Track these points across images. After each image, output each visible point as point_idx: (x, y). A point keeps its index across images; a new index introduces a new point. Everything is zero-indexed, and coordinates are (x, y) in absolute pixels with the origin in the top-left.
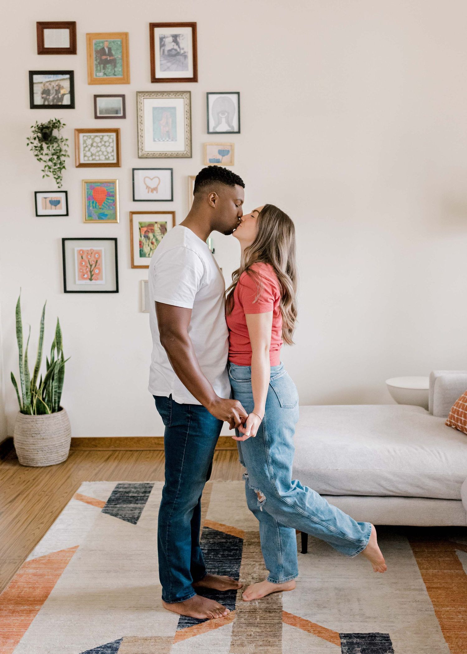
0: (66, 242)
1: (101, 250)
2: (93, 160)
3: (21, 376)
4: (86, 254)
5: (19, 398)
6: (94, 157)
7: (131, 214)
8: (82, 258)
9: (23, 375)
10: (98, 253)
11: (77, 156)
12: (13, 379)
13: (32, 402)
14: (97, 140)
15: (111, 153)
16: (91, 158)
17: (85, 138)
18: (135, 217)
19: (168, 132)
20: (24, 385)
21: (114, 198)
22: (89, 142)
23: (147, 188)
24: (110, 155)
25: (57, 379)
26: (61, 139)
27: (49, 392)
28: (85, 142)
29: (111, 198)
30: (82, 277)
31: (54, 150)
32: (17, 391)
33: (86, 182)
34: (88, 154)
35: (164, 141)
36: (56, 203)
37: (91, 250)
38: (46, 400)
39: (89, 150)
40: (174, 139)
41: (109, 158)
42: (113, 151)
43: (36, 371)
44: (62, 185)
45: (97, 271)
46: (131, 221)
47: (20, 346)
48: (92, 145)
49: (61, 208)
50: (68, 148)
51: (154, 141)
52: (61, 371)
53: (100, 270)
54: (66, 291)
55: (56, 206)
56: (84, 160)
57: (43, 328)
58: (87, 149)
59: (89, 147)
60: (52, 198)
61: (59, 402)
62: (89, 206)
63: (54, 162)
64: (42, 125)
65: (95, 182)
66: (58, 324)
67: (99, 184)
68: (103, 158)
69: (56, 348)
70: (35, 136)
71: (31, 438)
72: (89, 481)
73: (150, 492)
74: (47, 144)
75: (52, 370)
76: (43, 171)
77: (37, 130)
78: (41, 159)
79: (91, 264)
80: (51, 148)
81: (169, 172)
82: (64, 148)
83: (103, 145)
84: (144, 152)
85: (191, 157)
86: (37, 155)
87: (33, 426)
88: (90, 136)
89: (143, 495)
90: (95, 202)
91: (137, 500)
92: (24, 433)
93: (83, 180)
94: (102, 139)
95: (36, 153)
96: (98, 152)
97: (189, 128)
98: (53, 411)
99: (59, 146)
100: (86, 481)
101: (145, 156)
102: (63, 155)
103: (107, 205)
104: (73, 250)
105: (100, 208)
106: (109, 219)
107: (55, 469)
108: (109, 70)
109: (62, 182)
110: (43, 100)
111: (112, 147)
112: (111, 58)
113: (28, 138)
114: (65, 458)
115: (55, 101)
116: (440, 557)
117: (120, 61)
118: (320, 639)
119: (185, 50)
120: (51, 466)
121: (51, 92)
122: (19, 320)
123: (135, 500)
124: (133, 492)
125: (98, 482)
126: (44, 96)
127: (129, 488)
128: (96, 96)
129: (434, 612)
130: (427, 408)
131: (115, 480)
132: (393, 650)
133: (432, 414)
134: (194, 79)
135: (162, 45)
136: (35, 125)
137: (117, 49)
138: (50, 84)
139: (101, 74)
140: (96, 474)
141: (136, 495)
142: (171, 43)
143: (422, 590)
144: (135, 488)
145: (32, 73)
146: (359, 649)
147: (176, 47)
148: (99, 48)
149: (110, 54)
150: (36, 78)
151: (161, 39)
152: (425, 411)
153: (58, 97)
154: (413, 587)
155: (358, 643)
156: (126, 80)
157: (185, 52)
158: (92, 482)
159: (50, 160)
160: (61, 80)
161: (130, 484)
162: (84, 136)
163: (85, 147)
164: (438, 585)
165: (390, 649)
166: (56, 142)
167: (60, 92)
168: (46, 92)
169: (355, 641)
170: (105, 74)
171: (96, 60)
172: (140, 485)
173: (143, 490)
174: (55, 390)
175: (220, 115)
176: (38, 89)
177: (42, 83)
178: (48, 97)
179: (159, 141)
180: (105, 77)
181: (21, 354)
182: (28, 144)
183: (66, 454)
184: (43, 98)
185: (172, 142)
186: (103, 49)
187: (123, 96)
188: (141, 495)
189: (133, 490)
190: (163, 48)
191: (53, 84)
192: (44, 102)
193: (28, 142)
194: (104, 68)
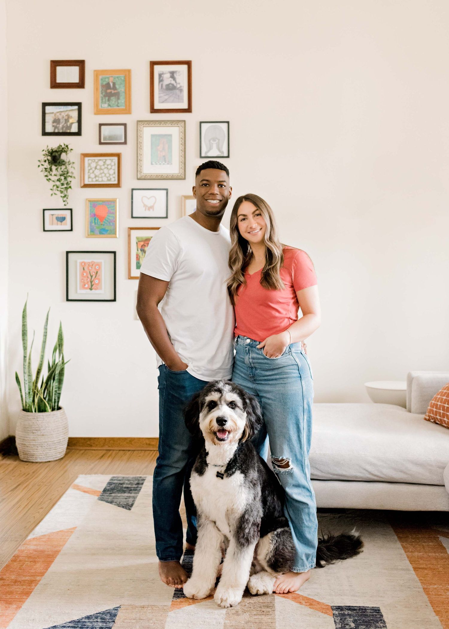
0: (70, 255)
1: (101, 263)
2: (96, 181)
3: (24, 376)
4: (87, 266)
5: (22, 396)
6: (97, 178)
7: (129, 229)
8: (84, 269)
9: (26, 375)
10: (99, 265)
11: (82, 177)
12: (17, 378)
13: (34, 401)
14: (101, 163)
15: (112, 175)
16: (94, 180)
17: (90, 161)
18: (133, 232)
19: (164, 156)
20: (27, 386)
21: (114, 215)
22: (93, 165)
23: (144, 206)
24: (111, 177)
25: (57, 379)
26: (69, 162)
27: (50, 392)
28: (89, 165)
29: (112, 215)
30: (83, 287)
31: (62, 172)
32: (21, 390)
33: (90, 201)
34: (92, 176)
35: (160, 164)
36: (62, 219)
37: (92, 262)
38: (47, 399)
39: (93, 172)
40: (170, 163)
41: (111, 179)
42: (114, 173)
43: (39, 372)
44: (68, 203)
45: (97, 281)
46: (129, 236)
47: (25, 348)
48: (96, 168)
49: (66, 224)
50: (74, 170)
51: (152, 164)
52: (61, 373)
53: (99, 280)
54: (68, 300)
55: (61, 222)
56: (89, 181)
57: (46, 332)
58: (91, 171)
59: (94, 169)
60: (58, 215)
61: (58, 402)
62: (91, 223)
63: (62, 182)
64: (52, 150)
65: (98, 201)
66: (61, 327)
67: (101, 203)
68: (105, 179)
69: (58, 350)
70: (46, 159)
71: (32, 434)
72: (86, 474)
73: (142, 484)
74: (56, 166)
75: (53, 371)
76: (51, 189)
77: (47, 154)
78: (50, 179)
79: (92, 275)
80: (59, 170)
81: (165, 192)
82: (71, 170)
83: (106, 168)
84: (142, 174)
85: (185, 179)
86: (46, 176)
87: (33, 423)
88: (95, 160)
89: (136, 486)
90: (97, 219)
91: (131, 490)
92: (26, 429)
93: (87, 199)
94: (105, 162)
95: (46, 173)
96: (101, 174)
97: (183, 153)
98: (53, 410)
99: (66, 168)
100: (82, 474)
101: (143, 177)
102: (70, 176)
103: (107, 221)
104: (76, 262)
105: (102, 224)
106: (109, 234)
107: (52, 464)
108: (113, 102)
109: (68, 200)
110: (53, 128)
111: (114, 170)
112: (116, 91)
113: (39, 161)
114: (62, 455)
115: (64, 129)
116: (425, 542)
117: (123, 94)
118: (312, 610)
119: (181, 84)
120: (49, 462)
121: (61, 121)
122: (25, 323)
123: (129, 490)
124: (127, 484)
125: (93, 475)
126: (55, 124)
127: (122, 480)
128: (101, 125)
129: (422, 589)
130: (405, 407)
131: (110, 474)
132: (384, 621)
133: (410, 411)
134: (189, 110)
135: (161, 80)
136: (46, 149)
137: (121, 84)
138: (60, 114)
139: (106, 106)
140: (92, 469)
141: (129, 486)
142: (168, 78)
143: (409, 570)
144: (128, 480)
145: (45, 105)
146: (352, 619)
147: (173, 82)
148: (104, 83)
149: (114, 88)
150: (48, 109)
151: (160, 75)
152: (404, 409)
153: (67, 125)
154: (400, 567)
155: (350, 615)
156: (128, 110)
157: (181, 87)
158: (87, 476)
159: (59, 180)
160: (70, 111)
161: (124, 477)
162: (89, 160)
163: (90, 170)
164: (424, 566)
165: (381, 620)
166: (64, 165)
167: (68, 121)
168: (56, 121)
169: (346, 613)
170: (109, 105)
171: (102, 93)
172: (133, 478)
173: (136, 482)
174: (56, 390)
175: (212, 141)
176: (49, 119)
177: (53, 113)
178: (58, 126)
179: (156, 164)
180: (110, 108)
181: (25, 356)
182: (39, 166)
183: (63, 451)
184: (53, 126)
185: (169, 165)
186: (108, 84)
187: (125, 125)
188: (134, 486)
189: (127, 482)
190: (161, 83)
191: (63, 114)
192: (55, 130)
193: (39, 164)
194: (109, 100)
